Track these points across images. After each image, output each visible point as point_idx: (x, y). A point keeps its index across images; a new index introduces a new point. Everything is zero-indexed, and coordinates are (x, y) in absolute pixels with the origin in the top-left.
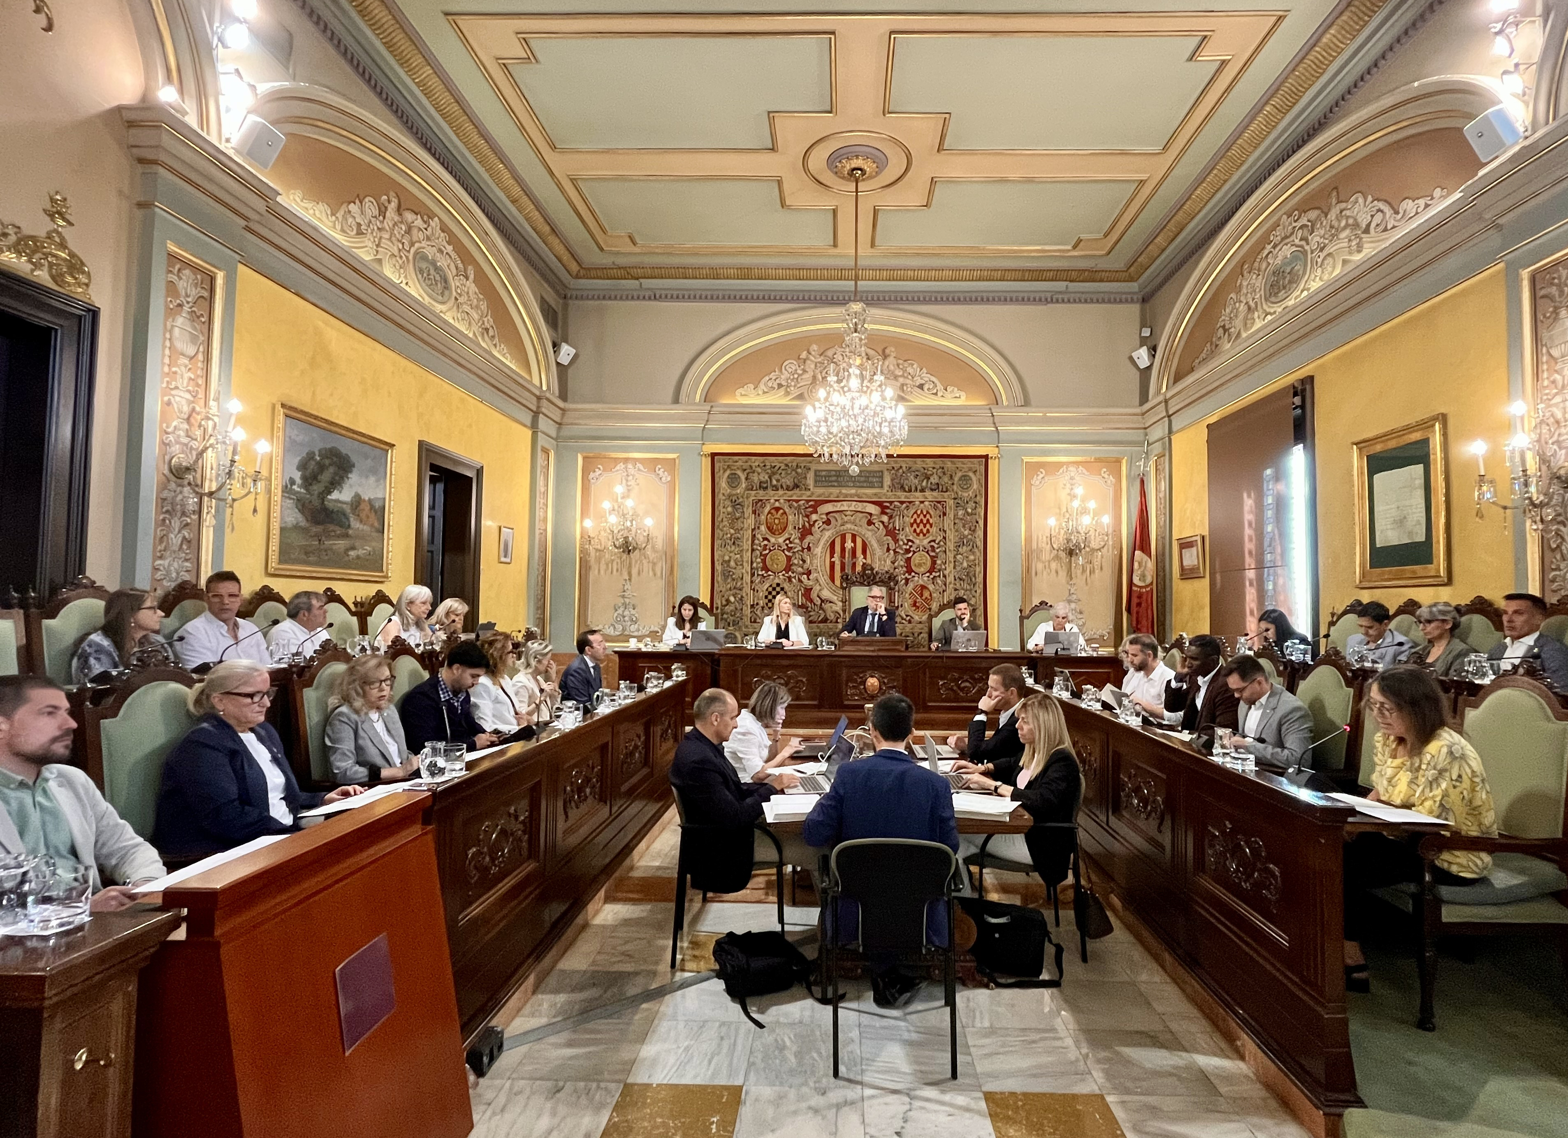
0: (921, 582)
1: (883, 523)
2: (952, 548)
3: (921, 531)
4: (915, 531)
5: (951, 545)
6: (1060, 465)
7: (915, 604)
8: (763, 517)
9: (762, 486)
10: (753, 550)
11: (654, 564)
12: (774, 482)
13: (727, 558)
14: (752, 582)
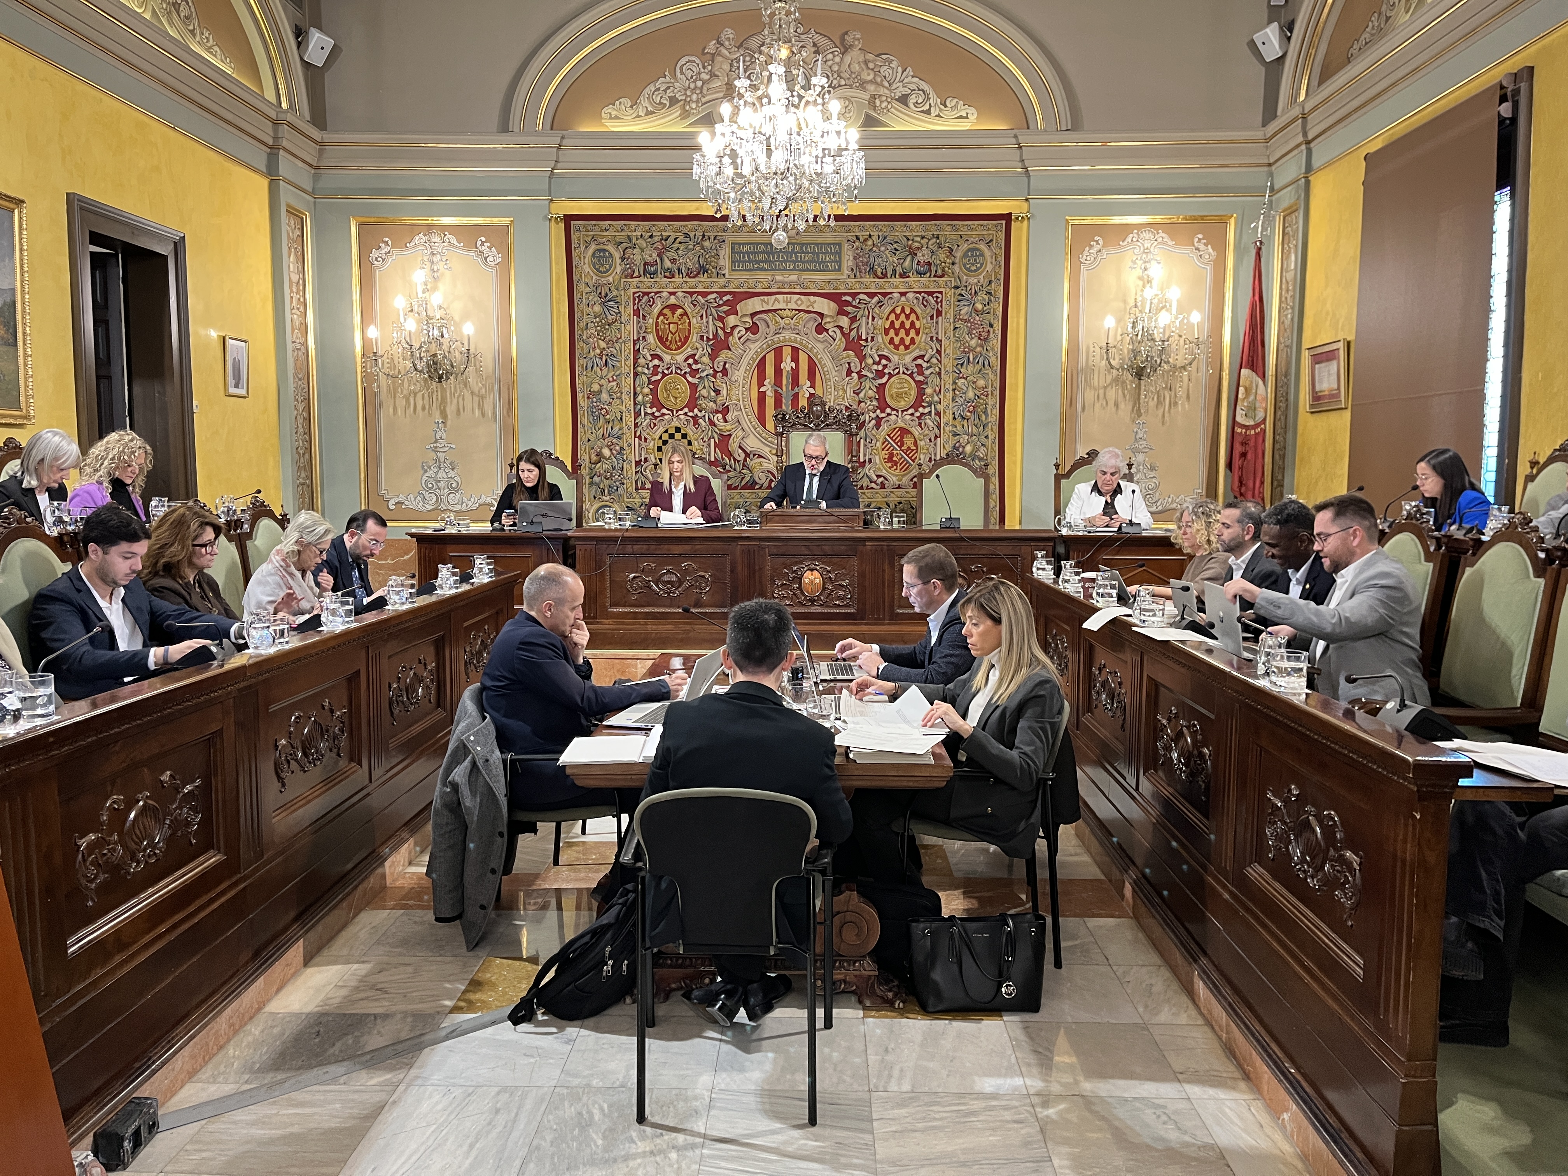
0: (901, 424)
1: (841, 328)
2: (950, 368)
3: (902, 340)
4: (892, 341)
5: (948, 363)
6: (1127, 228)
7: (890, 459)
8: (650, 321)
9: (648, 270)
10: (636, 375)
11: (482, 397)
12: (668, 264)
13: (596, 387)
14: (636, 425)
